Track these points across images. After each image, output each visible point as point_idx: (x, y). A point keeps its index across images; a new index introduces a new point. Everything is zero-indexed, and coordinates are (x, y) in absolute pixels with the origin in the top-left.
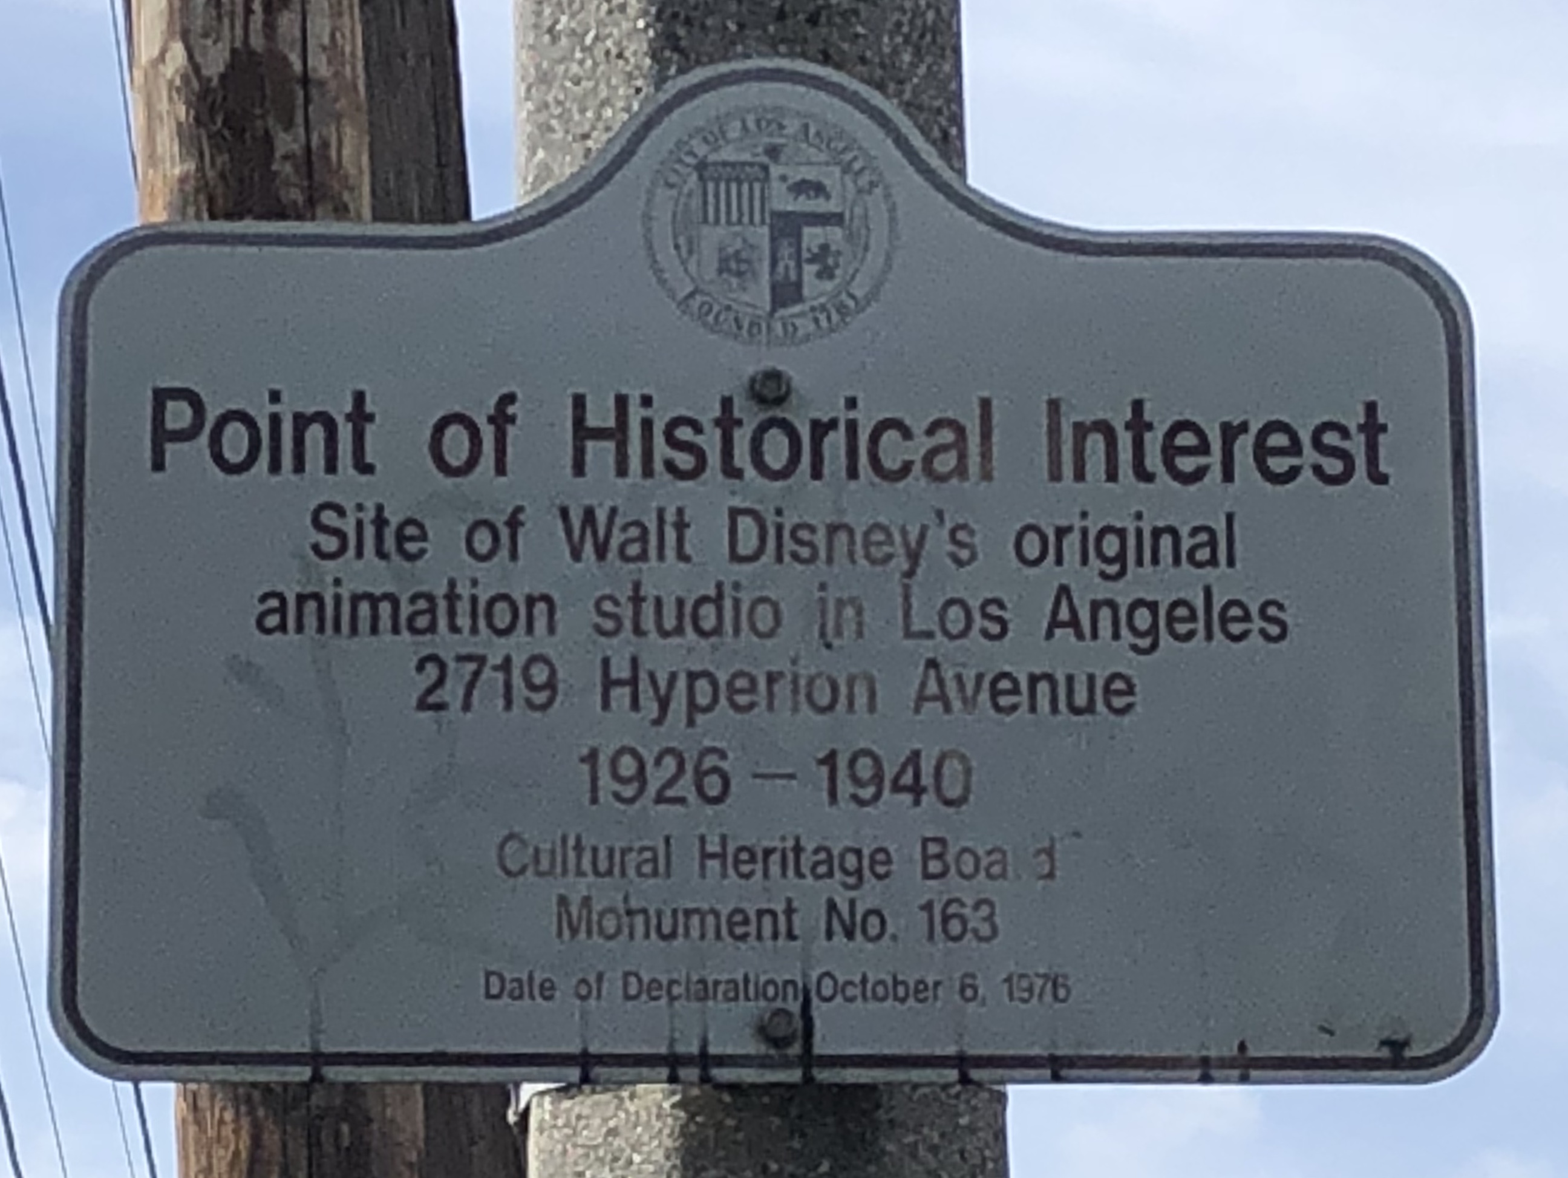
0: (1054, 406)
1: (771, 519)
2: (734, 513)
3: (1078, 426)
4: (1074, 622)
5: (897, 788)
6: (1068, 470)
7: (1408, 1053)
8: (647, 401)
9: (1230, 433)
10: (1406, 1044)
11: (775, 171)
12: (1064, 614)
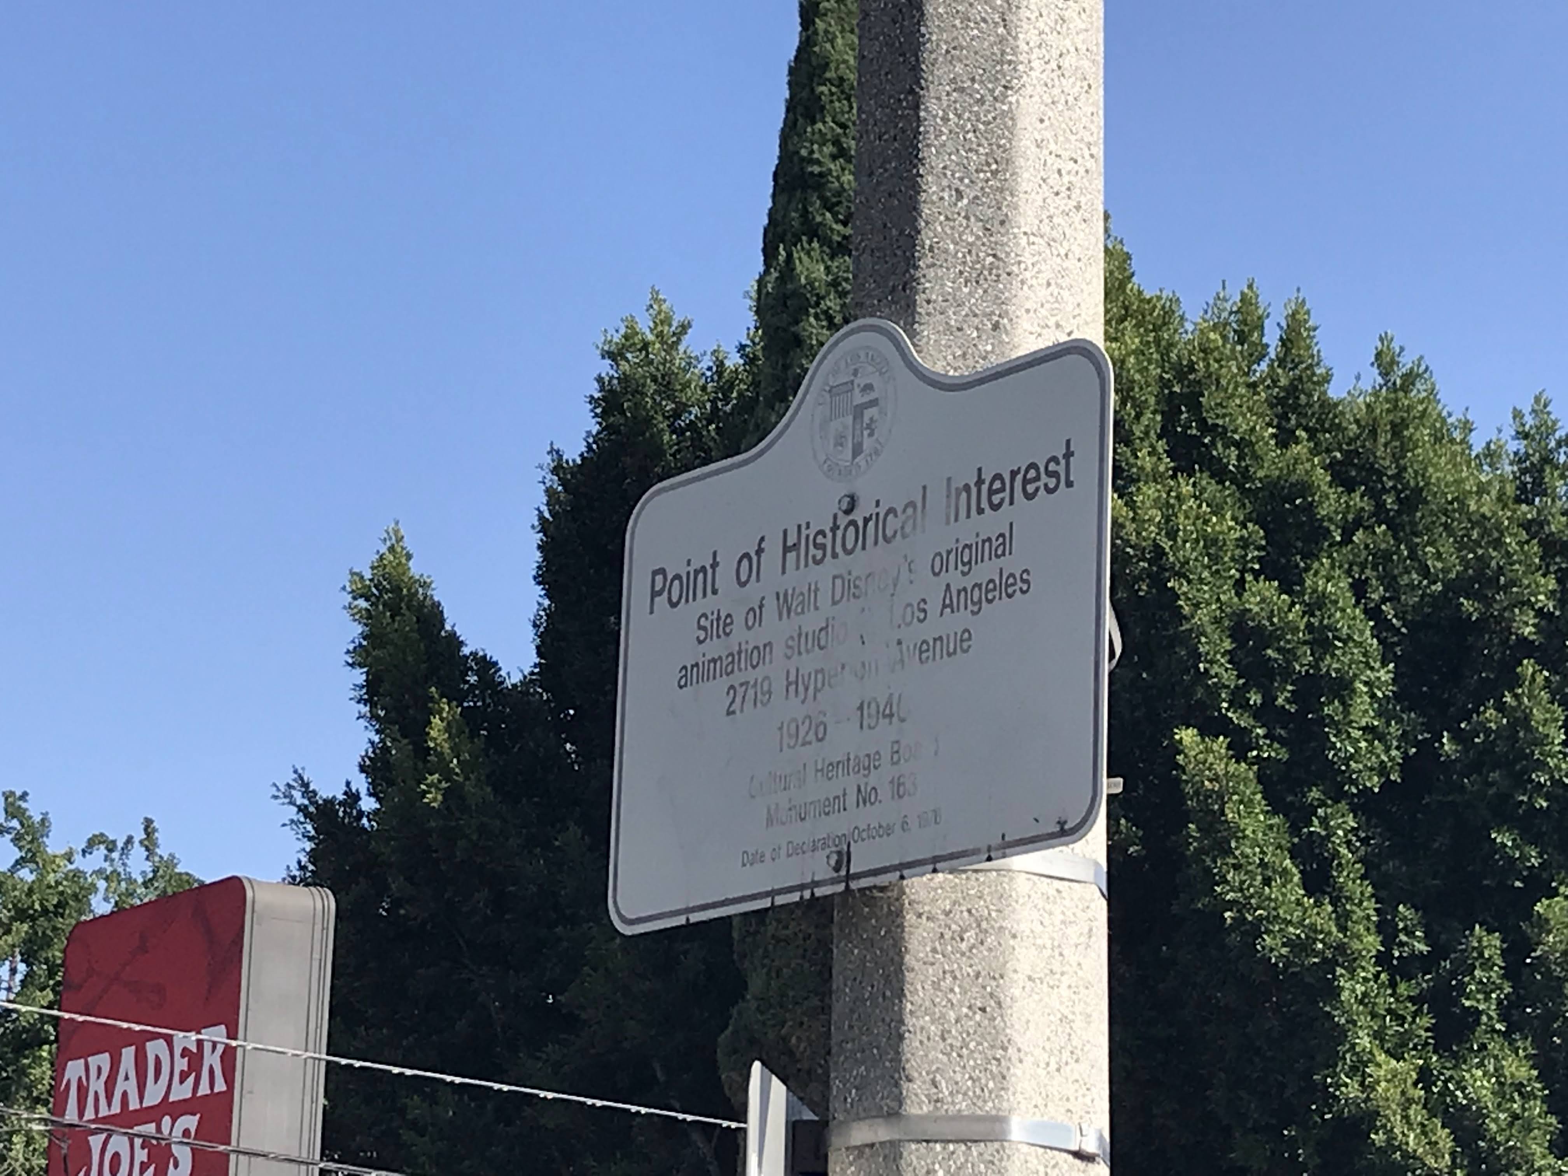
0: (949, 479)
1: (847, 577)
2: (835, 577)
3: (957, 489)
4: (951, 606)
5: (884, 716)
6: (952, 518)
7: (1066, 827)
8: (808, 524)
9: (1014, 474)
10: (1065, 822)
11: (856, 382)
12: (948, 601)
